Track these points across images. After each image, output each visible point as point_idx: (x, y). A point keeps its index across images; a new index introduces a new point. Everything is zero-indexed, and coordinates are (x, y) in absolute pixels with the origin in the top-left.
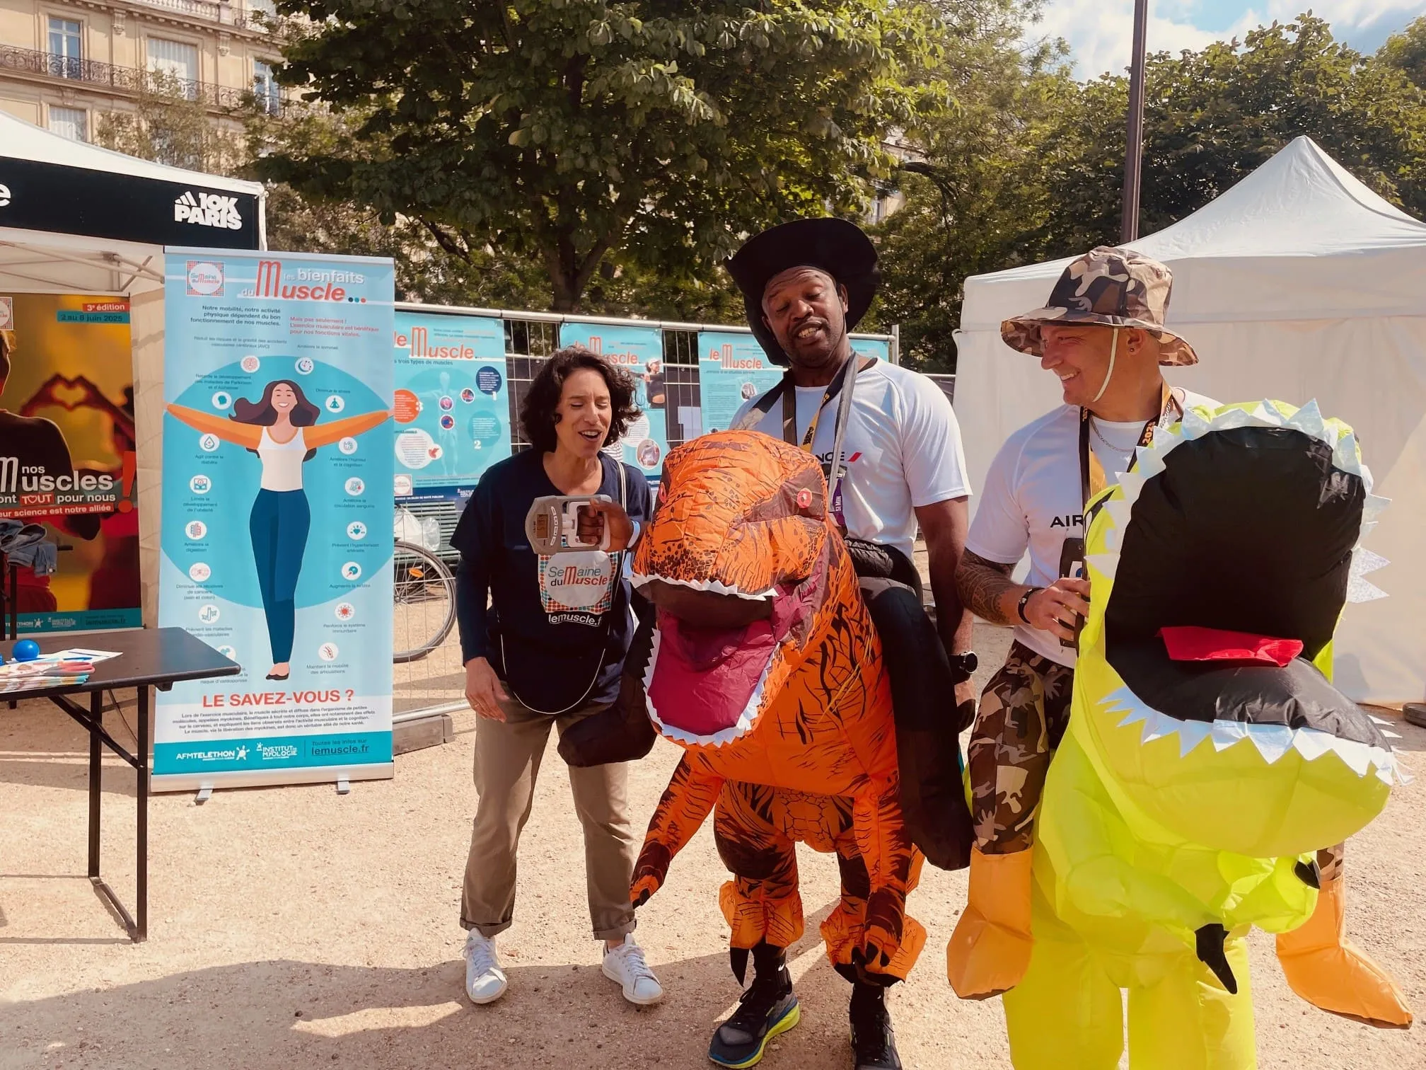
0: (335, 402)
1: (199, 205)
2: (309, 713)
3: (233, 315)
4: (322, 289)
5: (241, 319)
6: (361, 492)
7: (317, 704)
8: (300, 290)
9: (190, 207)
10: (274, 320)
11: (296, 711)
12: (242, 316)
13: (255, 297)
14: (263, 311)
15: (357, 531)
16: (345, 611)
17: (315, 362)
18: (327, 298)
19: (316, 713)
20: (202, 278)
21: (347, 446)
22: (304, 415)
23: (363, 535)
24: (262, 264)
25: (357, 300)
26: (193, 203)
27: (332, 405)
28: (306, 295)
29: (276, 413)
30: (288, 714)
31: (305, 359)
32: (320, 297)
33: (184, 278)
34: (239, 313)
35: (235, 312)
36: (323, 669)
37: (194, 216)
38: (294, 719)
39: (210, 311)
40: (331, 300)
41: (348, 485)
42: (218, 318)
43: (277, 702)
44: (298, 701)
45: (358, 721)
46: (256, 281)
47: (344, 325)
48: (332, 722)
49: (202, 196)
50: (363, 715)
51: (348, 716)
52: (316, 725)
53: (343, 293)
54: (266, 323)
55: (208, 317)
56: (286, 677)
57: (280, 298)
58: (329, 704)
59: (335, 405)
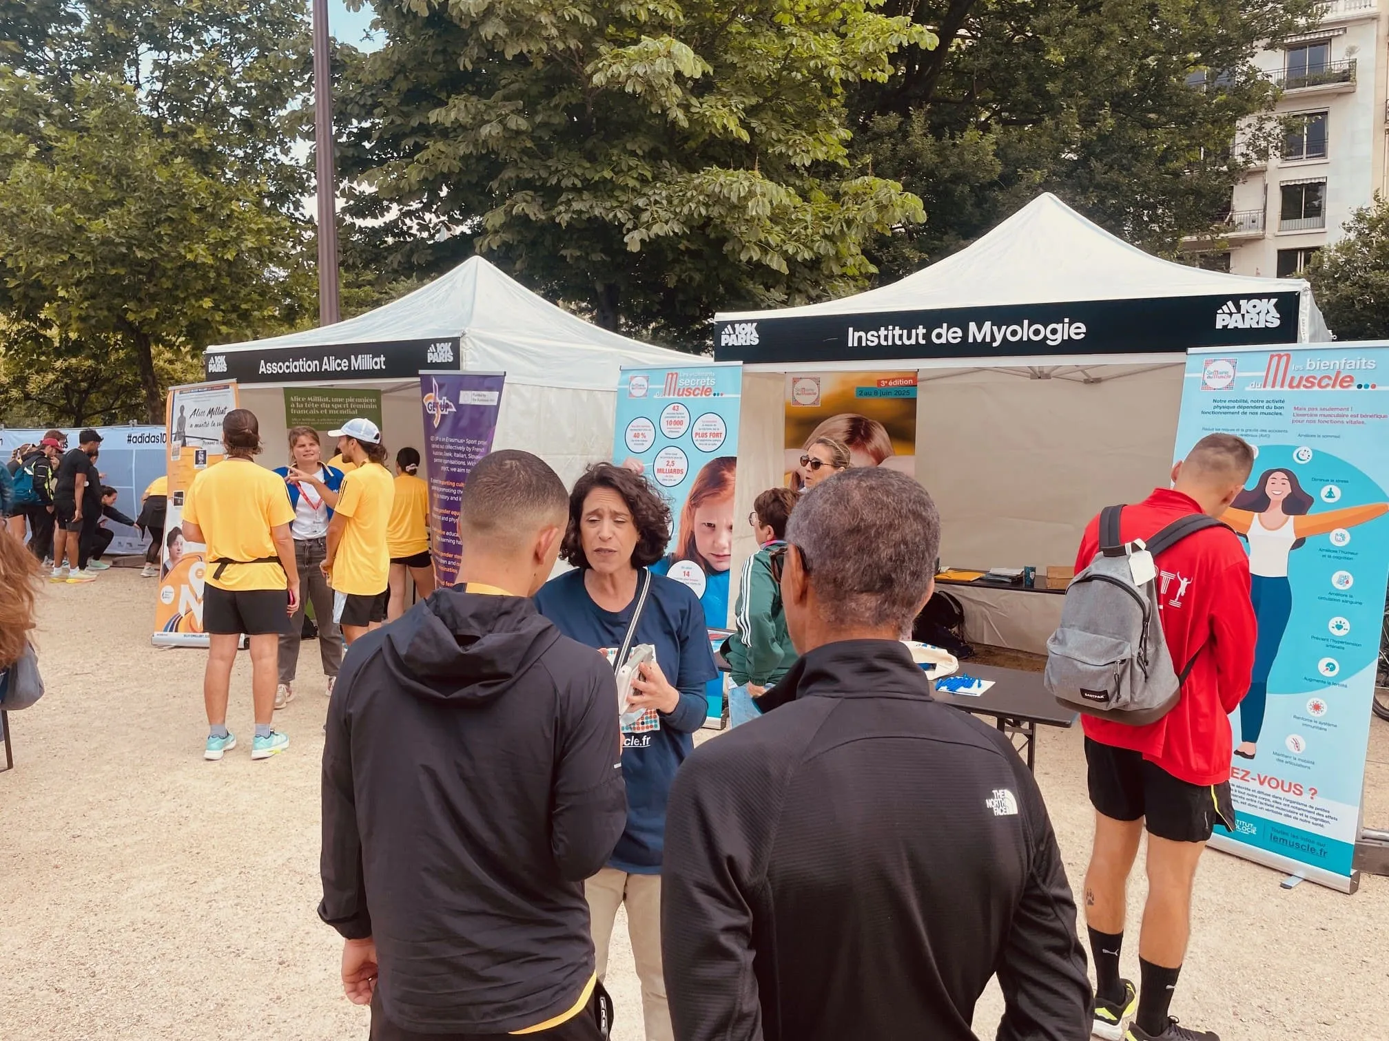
0: (1331, 492)
1: (1239, 311)
2: (1272, 799)
3: (1240, 407)
4: (1329, 378)
5: (1245, 410)
6: (1348, 586)
7: (1279, 792)
8: (1307, 380)
9: (1231, 314)
10: (1277, 411)
11: (1259, 792)
12: (1248, 407)
13: (1262, 389)
14: (1268, 402)
15: (1339, 627)
16: (1317, 707)
17: (1314, 451)
18: (1334, 386)
19: (1278, 800)
20: (1217, 374)
21: (1340, 538)
22: (1297, 503)
23: (1346, 632)
24: (1272, 357)
25: (1367, 386)
26: (1234, 310)
27: (1328, 495)
28: (1313, 384)
29: (1269, 500)
30: (1251, 793)
31: (1303, 449)
32: (1327, 385)
33: (1200, 375)
34: (1246, 405)
35: (1241, 404)
36: (1288, 760)
37: (1234, 322)
38: (1257, 800)
39: (1220, 404)
40: (1338, 388)
41: (1335, 578)
42: (1226, 410)
43: (1242, 778)
44: (1262, 783)
45: (1318, 822)
46: (1264, 374)
47: (1349, 413)
48: (1293, 815)
49: (1242, 302)
50: (1325, 819)
51: (1309, 815)
52: (1277, 813)
53: (1352, 379)
54: (1270, 414)
55: (1217, 410)
56: (1252, 757)
57: (1286, 388)
58: (1291, 796)
59: (1330, 495)
